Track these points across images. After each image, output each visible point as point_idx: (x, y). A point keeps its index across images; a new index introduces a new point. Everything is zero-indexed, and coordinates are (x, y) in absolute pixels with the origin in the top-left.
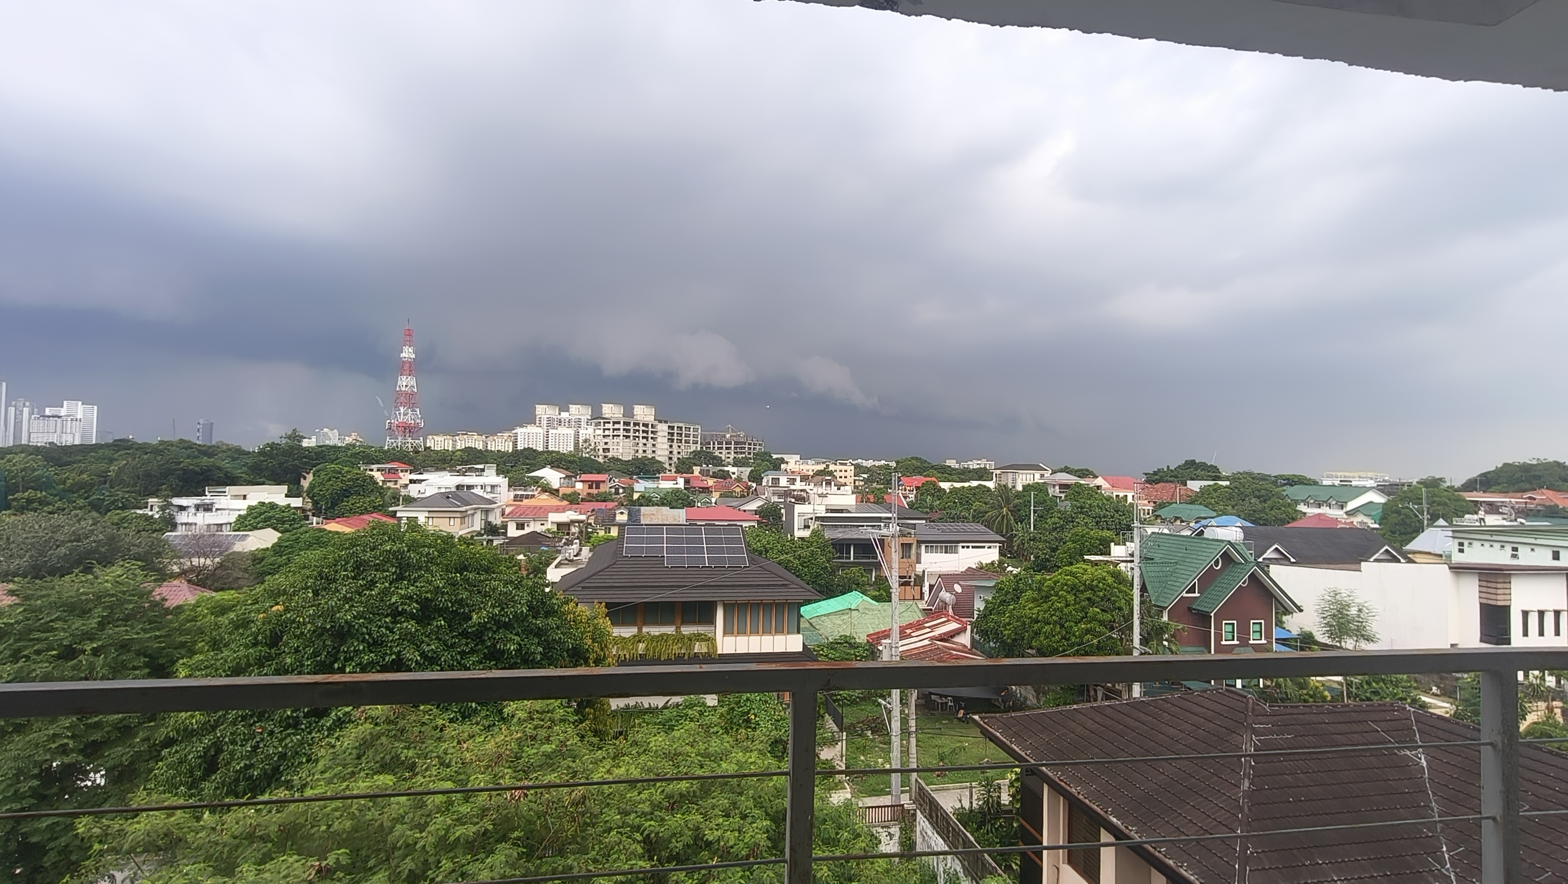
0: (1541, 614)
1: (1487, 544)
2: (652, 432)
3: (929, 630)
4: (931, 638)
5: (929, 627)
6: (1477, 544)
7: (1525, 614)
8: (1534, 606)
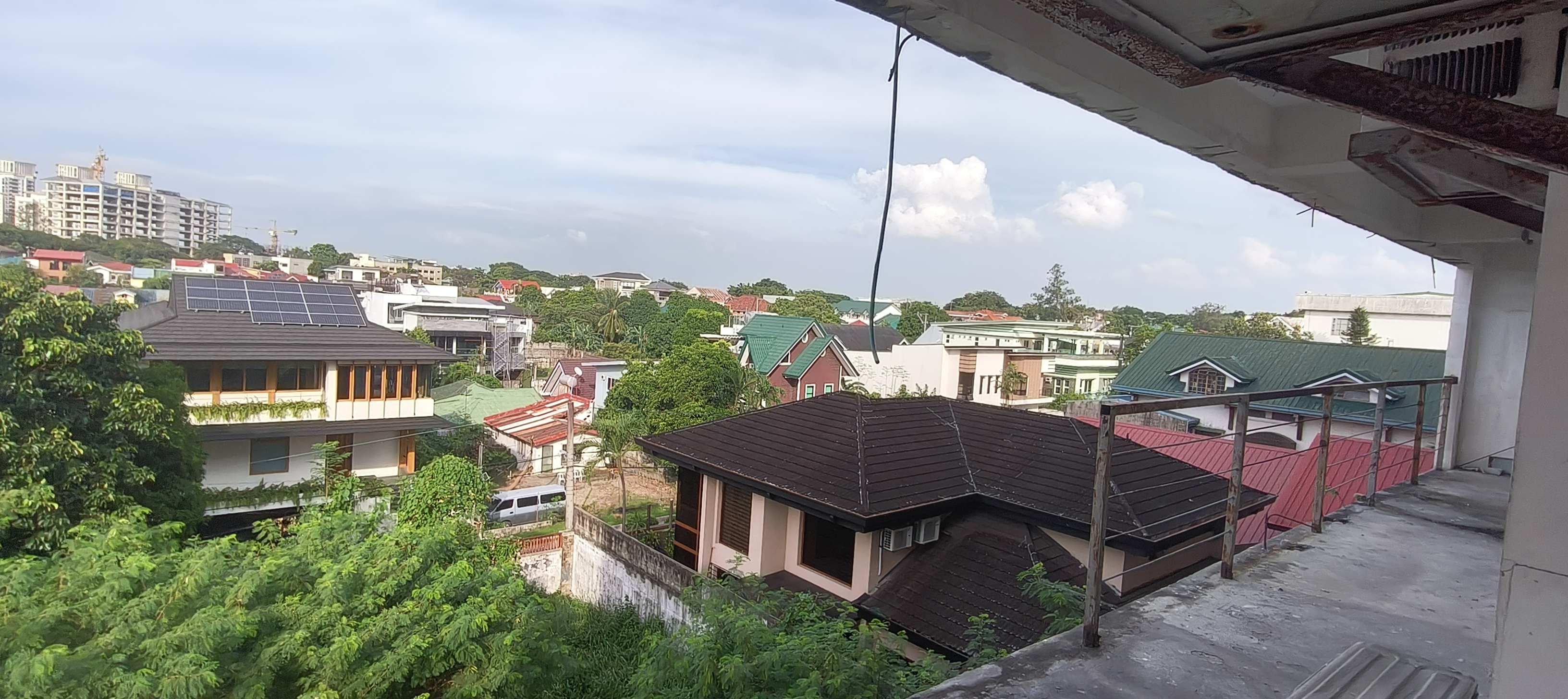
0: (990, 377)
1: (962, 336)
2: (154, 206)
3: (551, 410)
4: (554, 417)
5: (551, 407)
6: (956, 336)
7: (982, 378)
8: (986, 374)
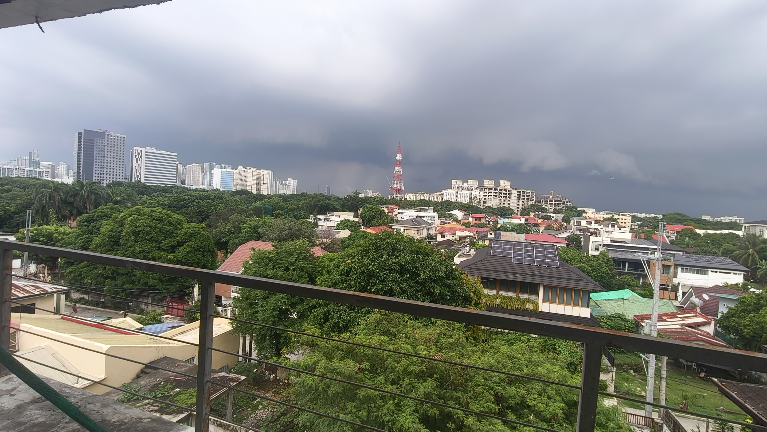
2: (509, 194)
4: (682, 325)
5: (681, 318)
